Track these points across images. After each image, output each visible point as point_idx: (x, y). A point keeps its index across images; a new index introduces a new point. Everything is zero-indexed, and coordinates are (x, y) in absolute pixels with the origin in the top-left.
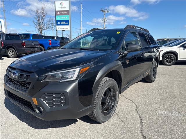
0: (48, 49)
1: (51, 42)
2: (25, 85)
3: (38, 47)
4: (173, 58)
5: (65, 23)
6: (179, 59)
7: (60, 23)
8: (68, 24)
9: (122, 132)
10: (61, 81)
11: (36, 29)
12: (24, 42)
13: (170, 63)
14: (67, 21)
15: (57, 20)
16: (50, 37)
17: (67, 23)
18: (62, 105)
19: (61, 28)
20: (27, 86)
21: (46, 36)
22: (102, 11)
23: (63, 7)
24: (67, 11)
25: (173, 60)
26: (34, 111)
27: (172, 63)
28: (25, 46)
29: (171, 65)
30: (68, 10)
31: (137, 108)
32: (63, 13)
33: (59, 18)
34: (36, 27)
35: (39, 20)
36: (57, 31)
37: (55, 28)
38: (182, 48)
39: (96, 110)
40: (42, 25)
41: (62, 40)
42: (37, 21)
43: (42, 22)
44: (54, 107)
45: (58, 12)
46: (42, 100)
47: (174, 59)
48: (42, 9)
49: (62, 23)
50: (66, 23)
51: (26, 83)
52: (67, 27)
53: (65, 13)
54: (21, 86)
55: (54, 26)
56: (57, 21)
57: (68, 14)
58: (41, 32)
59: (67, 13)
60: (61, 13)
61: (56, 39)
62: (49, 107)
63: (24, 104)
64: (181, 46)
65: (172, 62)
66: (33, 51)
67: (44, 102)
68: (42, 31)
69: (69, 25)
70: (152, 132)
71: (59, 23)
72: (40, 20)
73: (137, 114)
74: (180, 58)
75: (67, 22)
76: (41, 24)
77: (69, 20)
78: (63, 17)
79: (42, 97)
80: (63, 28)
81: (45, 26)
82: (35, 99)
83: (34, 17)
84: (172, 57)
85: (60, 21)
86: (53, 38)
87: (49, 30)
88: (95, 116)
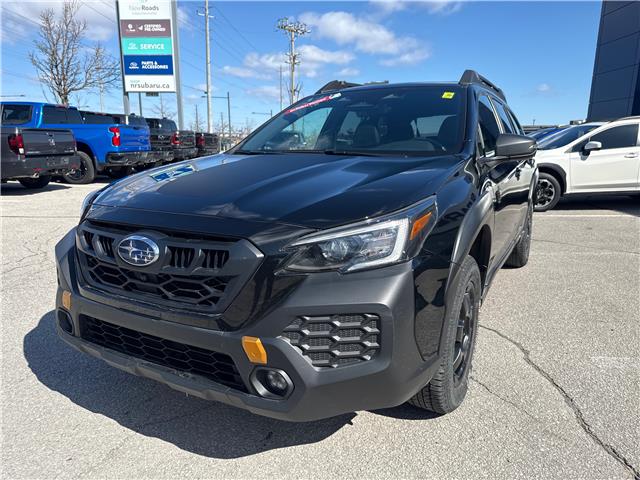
0: (107, 159)
1: (118, 135)
2: (197, 291)
3: (72, 154)
4: (550, 187)
5: (155, 66)
6: (568, 191)
7: (140, 65)
8: (169, 72)
9: (528, 440)
10: (349, 267)
11: (45, 87)
12: (19, 135)
13: (543, 203)
14: (166, 60)
15: (125, 53)
16: (108, 115)
17: (165, 67)
18: (368, 358)
19: (142, 83)
20: (206, 293)
21: (93, 114)
22: (284, 27)
23: (147, 9)
24: (165, 23)
25: (551, 193)
26: (244, 388)
27: (547, 203)
28: (21, 151)
29: (544, 211)
30: (169, 21)
31: (527, 353)
32: (148, 28)
33: (132, 48)
34: (42, 81)
35: (54, 53)
36: (126, 94)
37: (121, 82)
38: (577, 155)
39: (443, 371)
40: (69, 74)
41: (151, 126)
42: (46, 57)
43: (65, 60)
44: (335, 366)
45: (130, 26)
46: (288, 341)
47: (553, 190)
48: (66, 11)
49: (146, 65)
50: (161, 67)
51: (201, 283)
52: (166, 82)
53: (158, 28)
54: (170, 294)
55: (113, 77)
56: (125, 57)
57: (167, 34)
58: (66, 98)
59: (164, 29)
60: (141, 28)
61: (127, 123)
62: (317, 369)
63: (181, 366)
64: (575, 149)
65: (549, 200)
66: (54, 170)
67: (295, 348)
68: (67, 94)
69: (172, 74)
70: (622, 428)
71: (134, 66)
72: (60, 53)
73: (538, 373)
74: (572, 188)
75: (165, 64)
76: (62, 68)
77: (171, 56)
78: (149, 46)
79: (287, 333)
80: (152, 86)
81: (82, 77)
82: (258, 341)
83: (35, 41)
84: (549, 184)
85: (139, 59)
86: (117, 118)
87: (97, 89)
88: (440, 389)
